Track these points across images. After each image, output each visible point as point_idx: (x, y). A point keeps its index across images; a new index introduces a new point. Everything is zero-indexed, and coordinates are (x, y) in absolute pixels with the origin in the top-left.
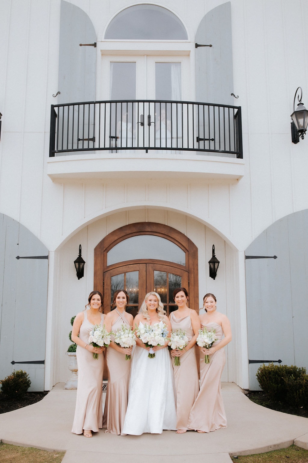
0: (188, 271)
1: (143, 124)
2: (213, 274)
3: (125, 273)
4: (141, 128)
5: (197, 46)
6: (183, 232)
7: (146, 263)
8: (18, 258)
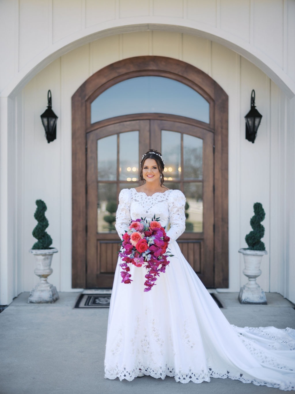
0: (213, 131)
2: (251, 135)
3: (118, 134)
6: (205, 71)
7: (150, 120)
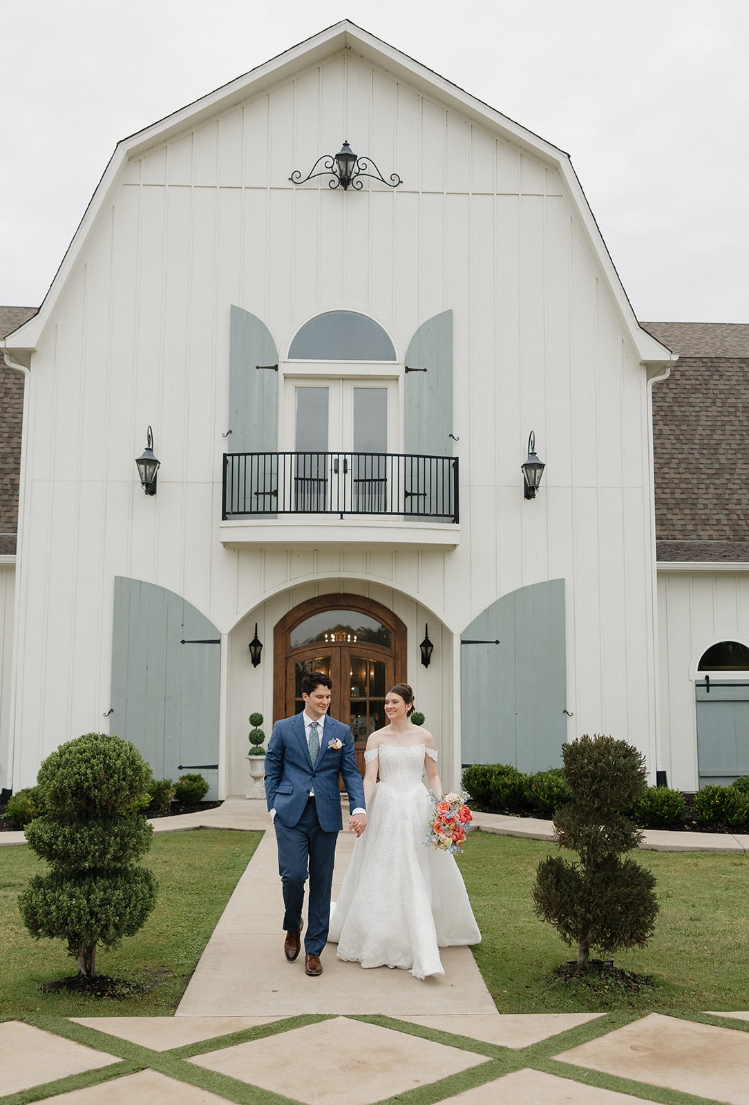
0: (394, 657)
1: (337, 471)
2: (426, 661)
3: (313, 658)
4: (335, 476)
5: (407, 370)
6: (388, 606)
7: (340, 647)
8: (183, 642)
